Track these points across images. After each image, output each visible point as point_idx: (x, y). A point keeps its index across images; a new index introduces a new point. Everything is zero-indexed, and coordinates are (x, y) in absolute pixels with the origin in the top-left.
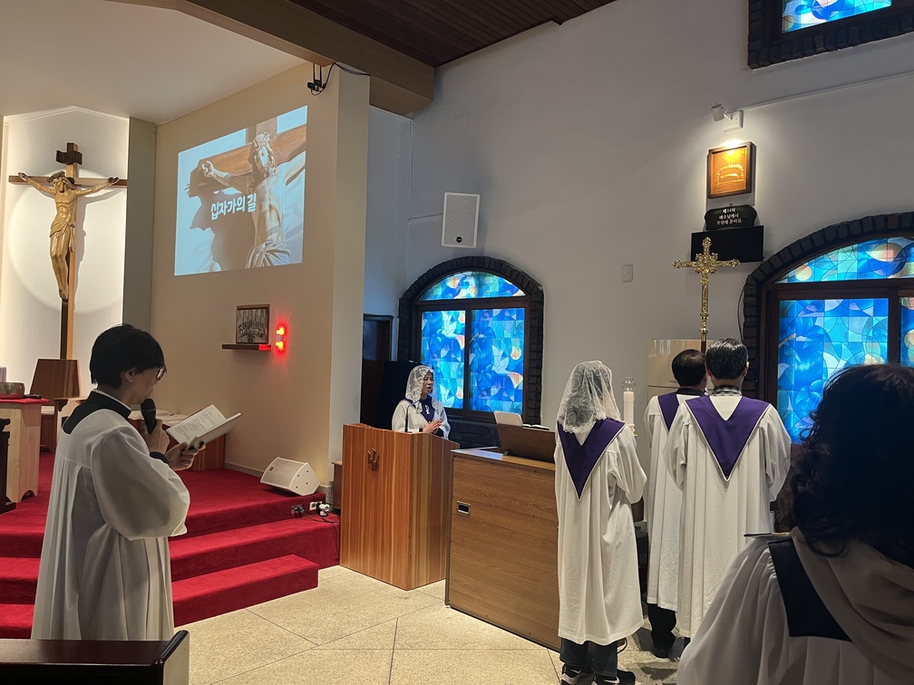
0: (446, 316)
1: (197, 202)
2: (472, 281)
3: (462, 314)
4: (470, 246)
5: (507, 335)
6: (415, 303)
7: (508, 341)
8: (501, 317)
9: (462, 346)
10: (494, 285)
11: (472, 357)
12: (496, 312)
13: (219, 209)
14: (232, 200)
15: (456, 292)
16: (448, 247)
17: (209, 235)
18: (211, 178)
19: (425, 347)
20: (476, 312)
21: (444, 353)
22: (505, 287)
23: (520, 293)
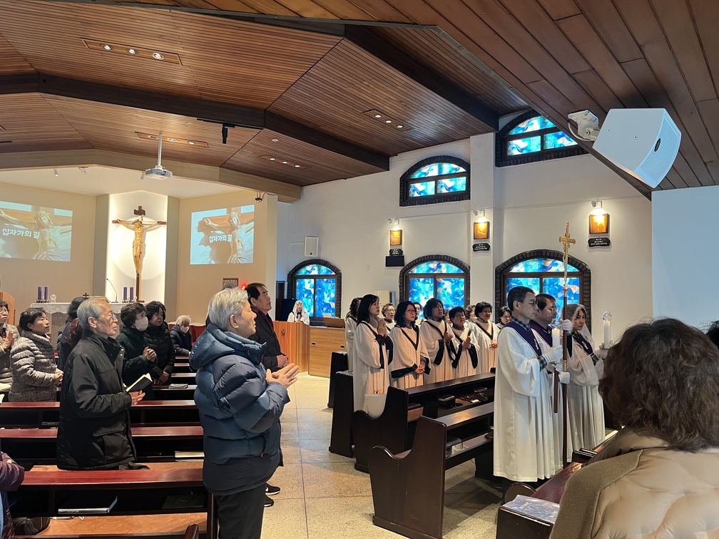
0: (306, 281)
1: (202, 235)
2: (316, 268)
3: (313, 280)
4: (315, 256)
5: (329, 288)
6: (294, 276)
7: (329, 291)
8: (327, 282)
9: (313, 292)
10: (324, 270)
11: (316, 297)
12: (325, 280)
13: (213, 239)
14: (220, 236)
15: (310, 272)
16: (307, 257)
17: (209, 249)
18: (209, 226)
19: (298, 293)
20: (317, 280)
21: (306, 295)
22: (328, 271)
23: (334, 273)
